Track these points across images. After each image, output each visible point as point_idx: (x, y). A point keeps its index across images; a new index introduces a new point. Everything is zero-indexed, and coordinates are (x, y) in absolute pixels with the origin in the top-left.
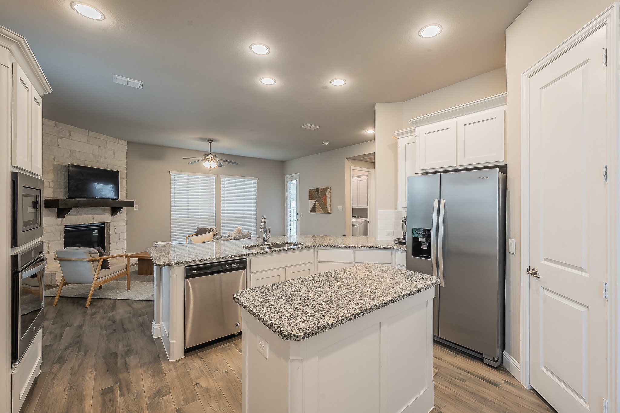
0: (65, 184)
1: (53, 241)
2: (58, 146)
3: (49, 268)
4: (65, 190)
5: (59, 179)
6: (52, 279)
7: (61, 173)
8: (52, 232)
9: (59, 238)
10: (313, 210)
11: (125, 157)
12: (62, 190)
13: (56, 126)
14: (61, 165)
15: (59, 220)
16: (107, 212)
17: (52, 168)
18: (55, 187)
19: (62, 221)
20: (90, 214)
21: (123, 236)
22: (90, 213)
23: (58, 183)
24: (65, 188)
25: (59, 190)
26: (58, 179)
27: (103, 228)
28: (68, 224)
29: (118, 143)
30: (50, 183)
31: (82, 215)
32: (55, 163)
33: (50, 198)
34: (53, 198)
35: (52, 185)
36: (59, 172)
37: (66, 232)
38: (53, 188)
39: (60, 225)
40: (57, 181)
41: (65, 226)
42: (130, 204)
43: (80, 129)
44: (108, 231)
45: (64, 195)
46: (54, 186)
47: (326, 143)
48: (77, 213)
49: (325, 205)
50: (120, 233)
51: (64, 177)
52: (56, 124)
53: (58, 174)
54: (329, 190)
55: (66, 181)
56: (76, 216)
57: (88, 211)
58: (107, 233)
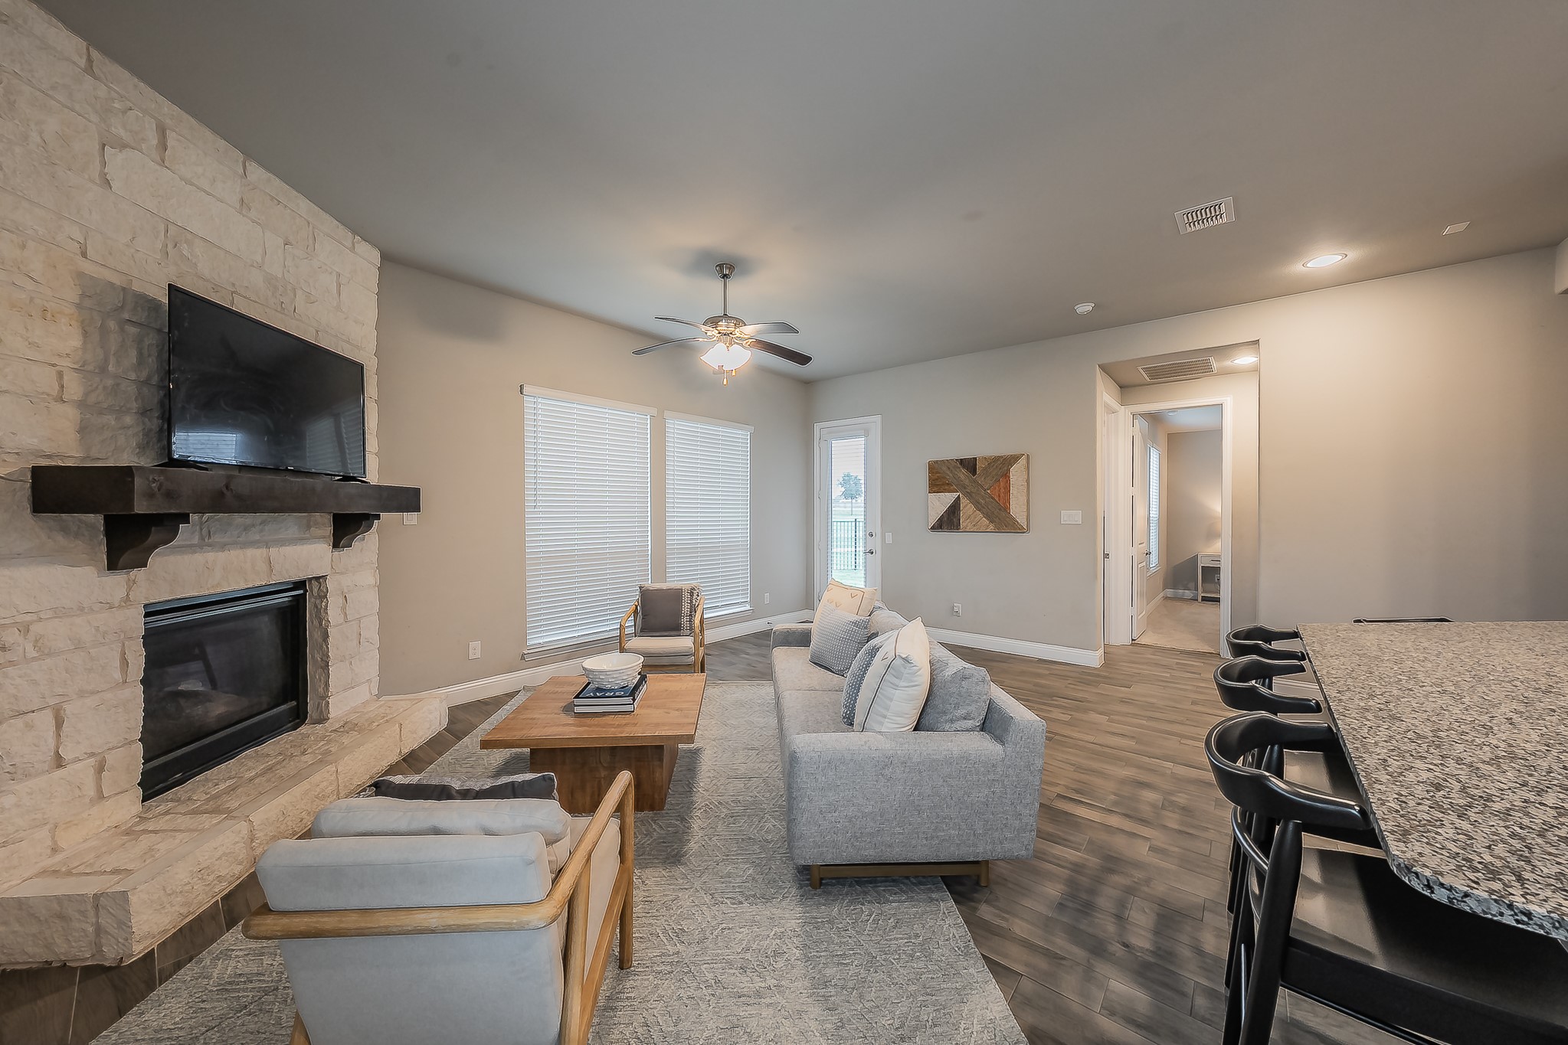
0: (145, 390)
1: (82, 694)
2: (107, 183)
3: (63, 850)
4: (144, 423)
5: (112, 360)
6: (99, 930)
7: (122, 330)
8: (79, 646)
9: (117, 675)
10: (949, 521)
11: (372, 314)
12: (128, 420)
13: (89, 69)
14: (124, 289)
15: (118, 579)
16: (320, 532)
17: (72, 294)
18: (92, 399)
19: (131, 584)
20: (258, 542)
21: (371, 629)
22: (257, 537)
23: (110, 382)
24: (144, 412)
25: (110, 419)
26: (106, 360)
27: (298, 604)
28: (162, 594)
29: (353, 249)
30: (60, 375)
31: (223, 547)
32: (87, 267)
33: (63, 457)
34: (84, 459)
35: (74, 388)
36: (112, 324)
37: (151, 638)
38: (82, 405)
39: (120, 607)
40: (103, 370)
41: (145, 606)
42: (407, 500)
43: (208, 133)
44: (321, 615)
45: (139, 446)
46: (86, 394)
47: (1084, 308)
48: (202, 538)
49: (1006, 509)
50: (359, 620)
51: (140, 354)
52: (90, 60)
53: (103, 331)
54: (1022, 461)
55: (149, 378)
56: (197, 556)
57: (246, 528)
58: (316, 623)
